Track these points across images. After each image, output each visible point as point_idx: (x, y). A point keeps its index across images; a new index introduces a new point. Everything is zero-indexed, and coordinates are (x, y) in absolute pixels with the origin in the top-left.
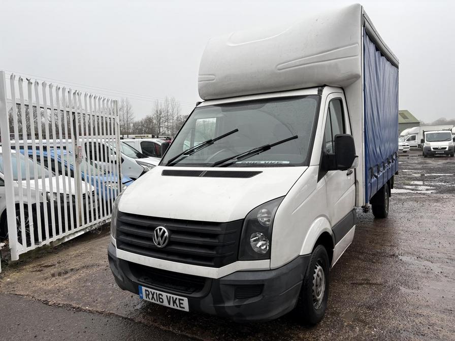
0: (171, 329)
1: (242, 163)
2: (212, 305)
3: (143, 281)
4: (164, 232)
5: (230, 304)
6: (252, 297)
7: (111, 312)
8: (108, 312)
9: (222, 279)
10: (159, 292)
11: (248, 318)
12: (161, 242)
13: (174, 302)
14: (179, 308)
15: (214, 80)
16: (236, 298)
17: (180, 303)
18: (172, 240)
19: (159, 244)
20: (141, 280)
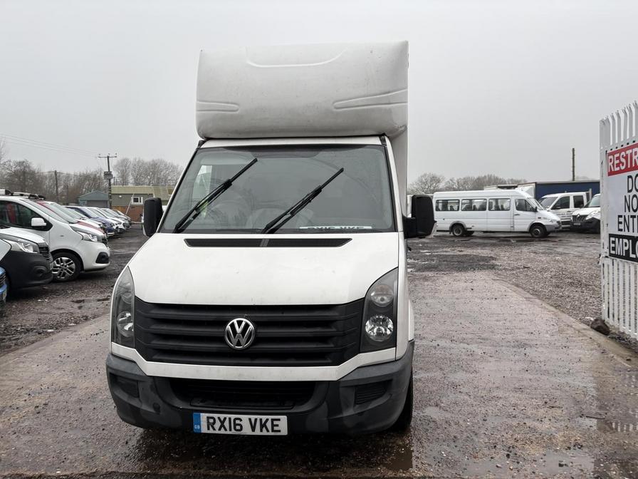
0: (230, 472)
1: (309, 229)
2: (325, 419)
3: (201, 404)
4: (247, 326)
5: (349, 412)
6: (375, 399)
7: (110, 470)
8: (105, 471)
9: (343, 380)
10: (233, 416)
11: (370, 428)
12: (243, 341)
13: (263, 426)
14: (271, 433)
15: (237, 110)
16: (356, 403)
17: (273, 425)
18: (260, 335)
19: (239, 344)
20: (196, 404)
